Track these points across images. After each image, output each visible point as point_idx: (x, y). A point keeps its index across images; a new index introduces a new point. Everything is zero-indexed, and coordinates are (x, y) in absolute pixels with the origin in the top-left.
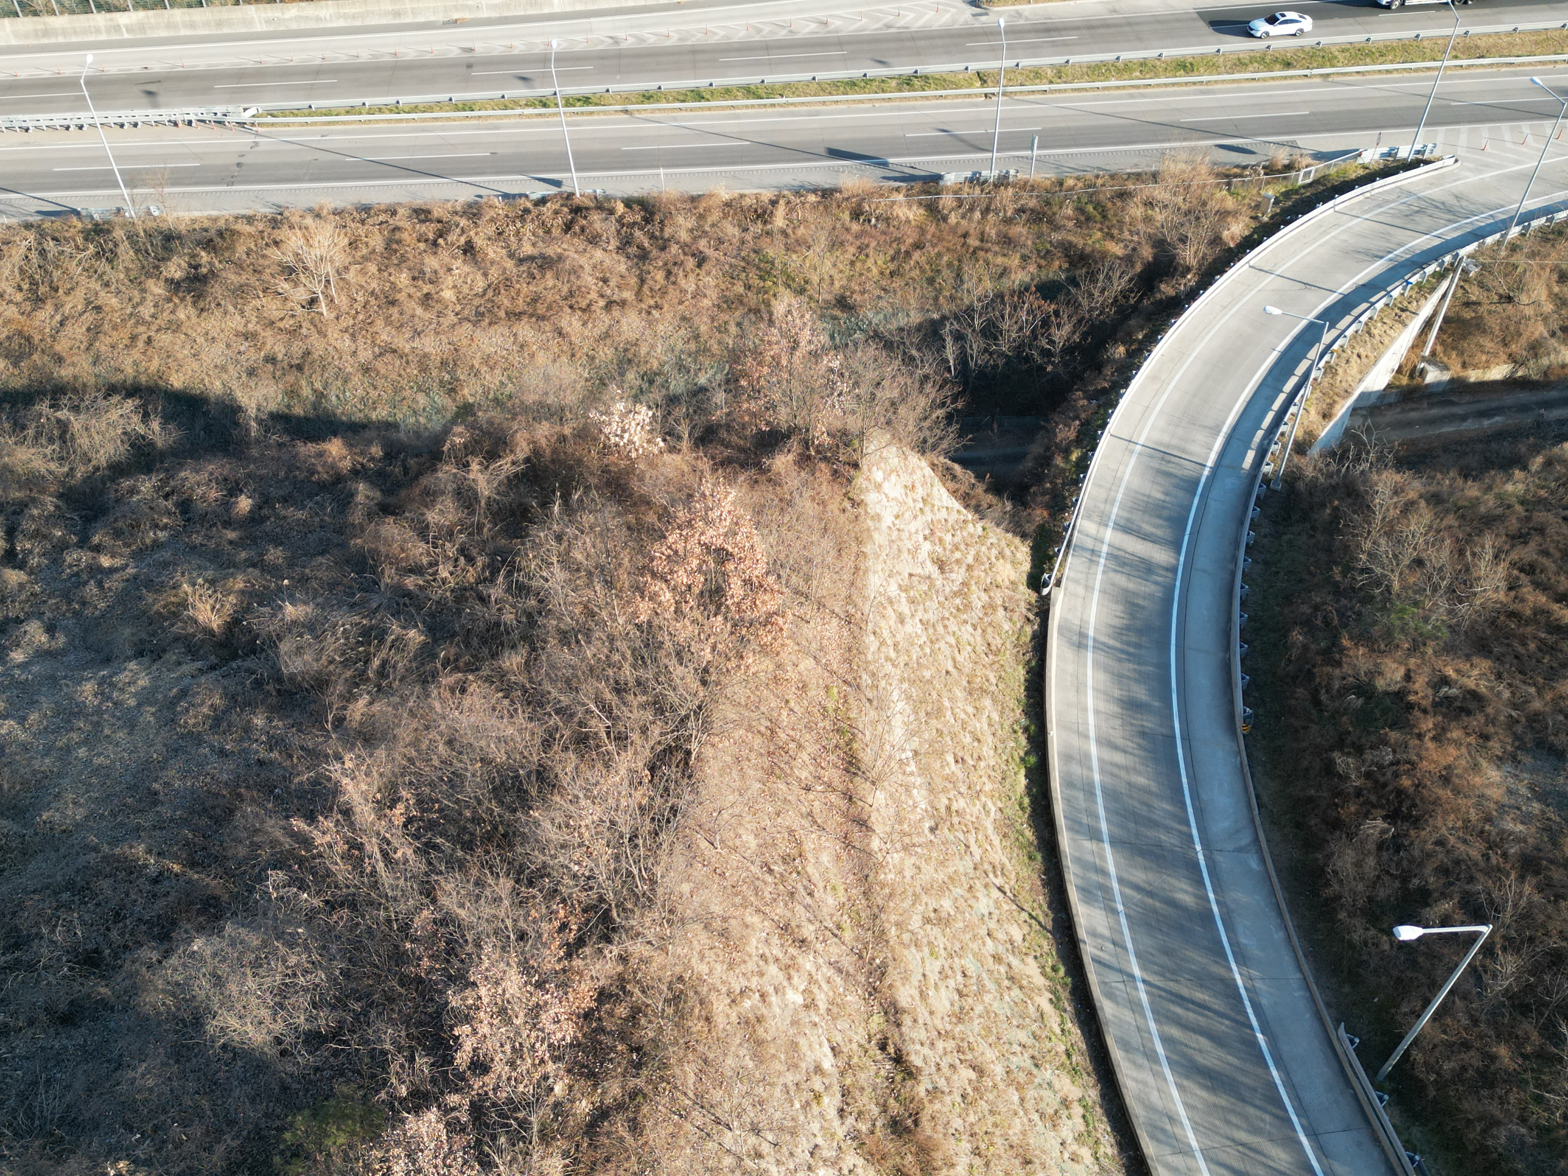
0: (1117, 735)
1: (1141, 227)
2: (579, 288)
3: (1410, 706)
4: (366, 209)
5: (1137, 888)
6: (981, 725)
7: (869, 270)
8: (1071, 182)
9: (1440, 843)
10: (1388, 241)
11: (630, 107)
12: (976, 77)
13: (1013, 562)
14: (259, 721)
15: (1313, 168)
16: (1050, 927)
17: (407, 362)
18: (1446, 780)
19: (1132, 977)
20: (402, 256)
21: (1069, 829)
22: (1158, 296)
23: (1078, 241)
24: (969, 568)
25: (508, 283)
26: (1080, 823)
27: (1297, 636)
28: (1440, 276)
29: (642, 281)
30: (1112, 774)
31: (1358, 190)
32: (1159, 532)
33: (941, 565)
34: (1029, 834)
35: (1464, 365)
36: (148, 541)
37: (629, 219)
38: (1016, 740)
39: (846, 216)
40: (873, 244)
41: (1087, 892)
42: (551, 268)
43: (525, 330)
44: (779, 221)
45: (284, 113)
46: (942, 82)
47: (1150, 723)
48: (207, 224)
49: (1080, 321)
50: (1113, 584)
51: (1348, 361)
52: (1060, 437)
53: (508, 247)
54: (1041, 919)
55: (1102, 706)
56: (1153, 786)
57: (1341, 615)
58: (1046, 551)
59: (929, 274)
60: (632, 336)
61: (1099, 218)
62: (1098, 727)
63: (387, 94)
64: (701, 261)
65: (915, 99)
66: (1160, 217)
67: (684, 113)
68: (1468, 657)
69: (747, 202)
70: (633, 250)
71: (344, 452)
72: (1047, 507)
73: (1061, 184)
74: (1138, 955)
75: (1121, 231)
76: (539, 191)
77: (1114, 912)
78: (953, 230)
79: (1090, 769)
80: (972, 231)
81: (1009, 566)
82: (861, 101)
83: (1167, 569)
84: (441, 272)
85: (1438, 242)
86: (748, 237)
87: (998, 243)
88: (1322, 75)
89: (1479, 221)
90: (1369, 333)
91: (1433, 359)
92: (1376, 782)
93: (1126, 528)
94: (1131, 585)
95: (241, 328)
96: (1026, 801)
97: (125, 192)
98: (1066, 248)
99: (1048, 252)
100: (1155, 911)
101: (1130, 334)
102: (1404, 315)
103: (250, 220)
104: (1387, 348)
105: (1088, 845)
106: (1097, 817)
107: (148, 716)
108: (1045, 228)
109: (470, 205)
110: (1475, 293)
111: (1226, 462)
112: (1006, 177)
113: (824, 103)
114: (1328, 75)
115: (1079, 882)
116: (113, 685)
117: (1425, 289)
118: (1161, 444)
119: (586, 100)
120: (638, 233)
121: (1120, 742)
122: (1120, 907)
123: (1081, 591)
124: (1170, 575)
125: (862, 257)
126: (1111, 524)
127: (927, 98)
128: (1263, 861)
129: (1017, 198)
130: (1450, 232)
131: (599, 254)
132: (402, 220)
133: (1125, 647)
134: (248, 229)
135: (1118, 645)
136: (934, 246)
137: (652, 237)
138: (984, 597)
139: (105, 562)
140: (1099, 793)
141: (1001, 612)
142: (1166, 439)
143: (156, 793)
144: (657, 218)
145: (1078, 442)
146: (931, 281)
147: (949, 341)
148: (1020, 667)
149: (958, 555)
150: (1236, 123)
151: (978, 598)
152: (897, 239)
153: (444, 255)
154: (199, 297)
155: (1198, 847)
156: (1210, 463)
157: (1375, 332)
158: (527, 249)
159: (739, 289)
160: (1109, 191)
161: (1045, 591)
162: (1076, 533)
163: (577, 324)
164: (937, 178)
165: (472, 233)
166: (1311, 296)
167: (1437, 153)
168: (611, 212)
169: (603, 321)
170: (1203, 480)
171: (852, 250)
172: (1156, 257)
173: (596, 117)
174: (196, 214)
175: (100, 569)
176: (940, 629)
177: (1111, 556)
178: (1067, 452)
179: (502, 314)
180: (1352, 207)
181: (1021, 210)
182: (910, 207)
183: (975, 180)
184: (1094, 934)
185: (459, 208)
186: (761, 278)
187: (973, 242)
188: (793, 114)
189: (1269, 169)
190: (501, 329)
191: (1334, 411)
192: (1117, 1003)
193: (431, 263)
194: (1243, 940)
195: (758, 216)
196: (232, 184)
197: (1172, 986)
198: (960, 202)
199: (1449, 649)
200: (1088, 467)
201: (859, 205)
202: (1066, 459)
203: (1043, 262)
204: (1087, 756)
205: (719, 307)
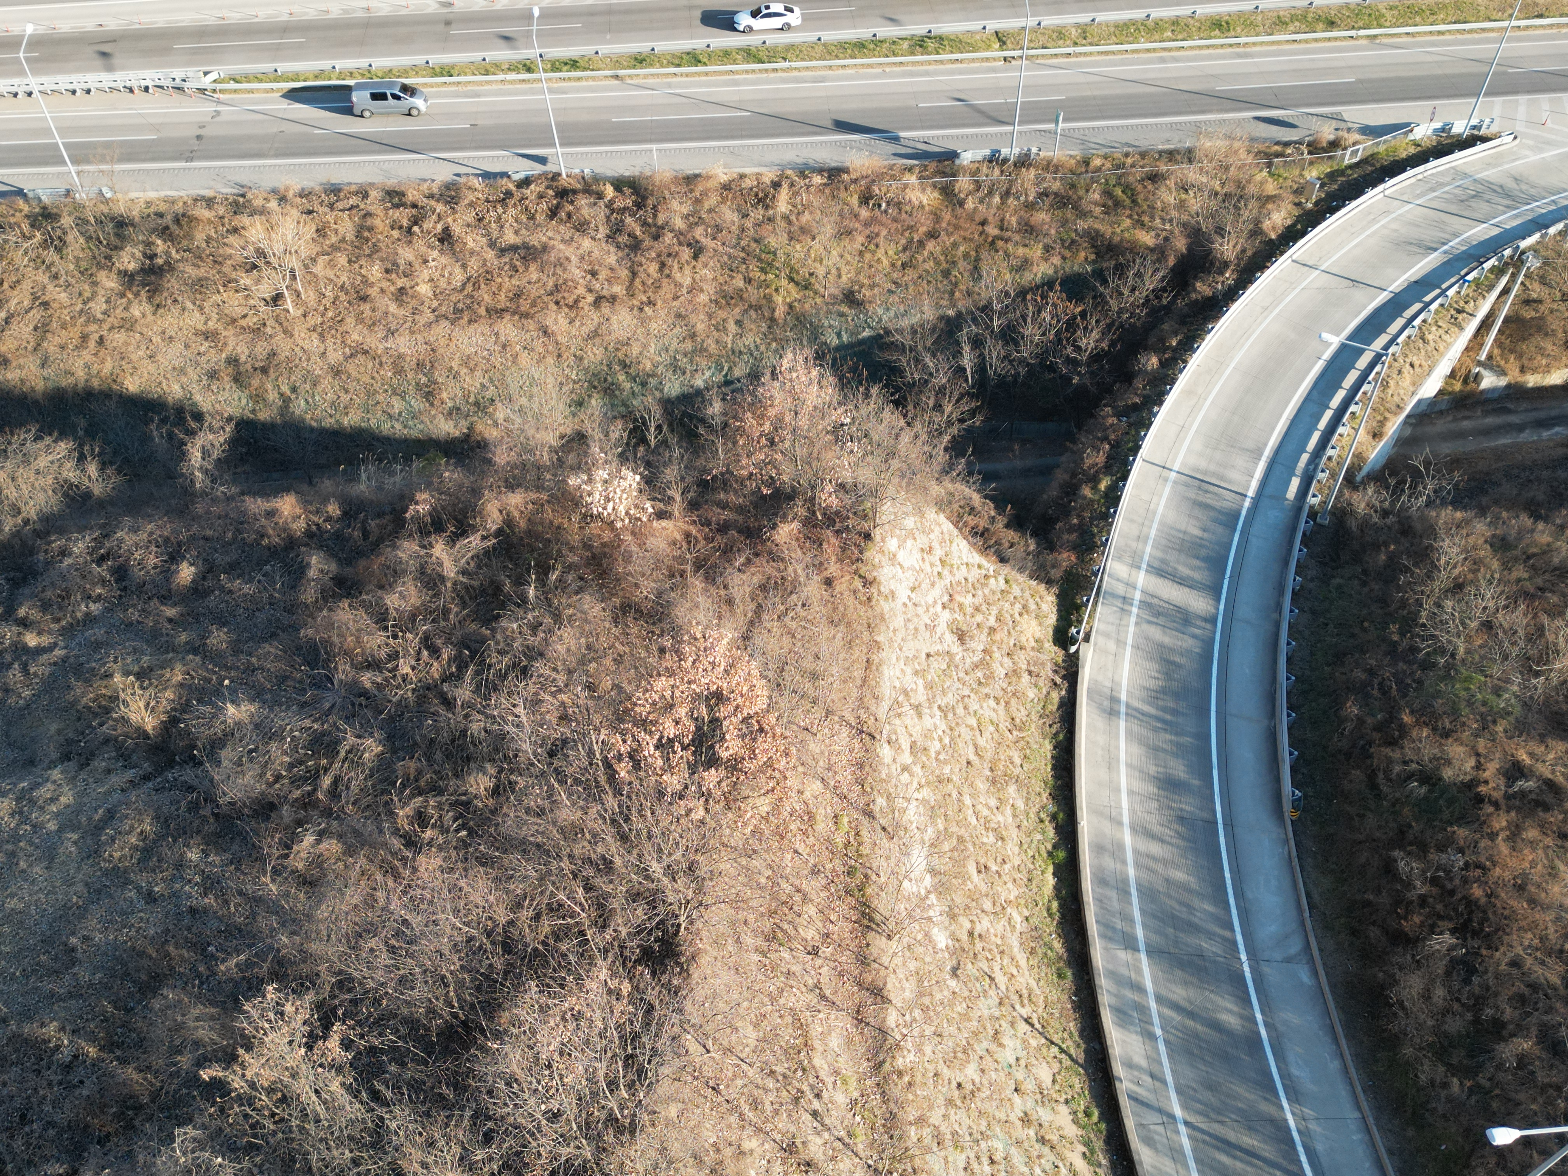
0: (1153, 822)
1: (1174, 214)
2: (566, 281)
3: (1479, 800)
4: (335, 190)
5: (1175, 1007)
6: (1005, 818)
7: (879, 261)
8: (1097, 162)
9: (1515, 963)
10: (1443, 231)
11: (621, 72)
12: (994, 38)
13: (1037, 617)
14: (193, 855)
15: (1361, 147)
16: (1081, 1060)
17: (381, 364)
18: (1521, 888)
19: (1172, 1117)
20: (374, 245)
21: (1103, 936)
22: (1194, 296)
23: (1105, 229)
24: (992, 630)
25: (488, 276)
26: (1114, 929)
27: (1352, 709)
28: (1498, 272)
29: (634, 274)
30: (1148, 869)
31: (1410, 173)
32: (1197, 576)
33: (962, 636)
34: (1058, 945)
35: (1523, 370)
36: (79, 615)
37: (619, 204)
38: (1043, 832)
39: (854, 201)
40: (884, 232)
41: (1121, 1014)
42: (534, 259)
43: (507, 328)
44: (782, 205)
45: (247, 78)
46: (957, 43)
47: (1189, 805)
48: (163, 208)
49: (1109, 326)
50: (1147, 638)
51: (1400, 372)
52: (1088, 462)
53: (489, 234)
54: (1072, 1051)
55: (1137, 786)
56: (1193, 882)
57: (1400, 682)
58: (1074, 598)
59: (945, 265)
60: (623, 335)
61: (1128, 202)
62: (1132, 811)
63: (360, 55)
64: (698, 251)
65: (929, 63)
66: (1194, 203)
67: (679, 79)
68: (1542, 738)
69: (747, 183)
70: (623, 239)
71: (298, 511)
72: (1075, 548)
73: (1086, 162)
74: (1179, 1091)
75: (1152, 218)
76: (521, 169)
77: (1152, 1037)
78: (971, 218)
79: (1124, 862)
80: (990, 219)
81: (1034, 623)
82: (870, 66)
83: (1206, 620)
84: (417, 266)
85: (1496, 231)
86: (749, 223)
87: (1019, 231)
88: (1368, 37)
89: (1540, 207)
90: (1423, 339)
91: (1489, 364)
92: (1443, 887)
93: (1160, 571)
94: (1167, 640)
95: (200, 327)
96: (1055, 905)
97: (72, 169)
98: (1093, 238)
99: (1073, 242)
100: (1196, 1035)
101: (1162, 340)
102: (1460, 317)
103: (209, 202)
104: (1442, 355)
105: (1123, 955)
106: (1132, 921)
107: (70, 843)
108: (1069, 214)
109: (448, 186)
110: (1536, 290)
111: (1268, 491)
112: (1027, 155)
113: (830, 68)
114: (1375, 37)
115: (1113, 1001)
116: (32, 802)
117: (1482, 287)
118: (1197, 470)
119: (574, 64)
120: (629, 220)
121: (1157, 829)
122: (1158, 1032)
123: (1111, 646)
124: (1208, 626)
125: (872, 247)
126: (1144, 566)
127: (941, 62)
128: (1315, 973)
129: (1039, 180)
130: (1509, 220)
131: (586, 243)
132: (373, 203)
133: (1160, 714)
134: (206, 214)
135: (1152, 711)
136: (949, 235)
137: (644, 224)
138: (1007, 661)
139: (31, 640)
140: (1134, 891)
141: (1026, 678)
142: (1203, 464)
143: (73, 950)
144: (650, 202)
145: (1107, 468)
146: (946, 274)
147: (966, 348)
148: (1047, 742)
149: (979, 618)
150: (1276, 92)
151: (1000, 666)
152: (910, 228)
153: (420, 244)
154: (154, 292)
155: (1243, 957)
156: (1251, 493)
157: (1430, 337)
158: (510, 238)
159: (739, 282)
160: (1138, 173)
161: (1073, 649)
162: (1106, 577)
163: (563, 322)
164: (952, 155)
165: (450, 220)
166: (1359, 294)
167: (1494, 129)
168: (600, 196)
169: (592, 319)
170: (1244, 512)
171: (860, 239)
172: (1189, 249)
173: (584, 83)
174: (152, 195)
175: (26, 649)
176: (960, 711)
177: (1144, 604)
178: (1094, 480)
179: (482, 311)
180: (1402, 192)
181: (1044, 194)
182: (923, 190)
183: (994, 159)
184: (1129, 1065)
185: (435, 190)
186: (763, 270)
187: (992, 230)
188: (797, 80)
189: (1314, 147)
190: (482, 327)
191: (1385, 429)
192: (1156, 1150)
193: (406, 254)
194: (1295, 1071)
195: (759, 201)
196: (190, 159)
197: (1216, 1128)
198: (978, 185)
199: (1521, 728)
200: (1119, 498)
201: (869, 188)
202: (1095, 488)
203: (1067, 253)
204: (1121, 847)
205: (717, 302)
